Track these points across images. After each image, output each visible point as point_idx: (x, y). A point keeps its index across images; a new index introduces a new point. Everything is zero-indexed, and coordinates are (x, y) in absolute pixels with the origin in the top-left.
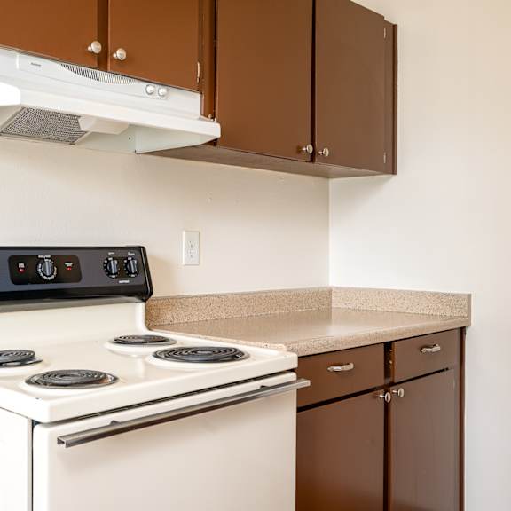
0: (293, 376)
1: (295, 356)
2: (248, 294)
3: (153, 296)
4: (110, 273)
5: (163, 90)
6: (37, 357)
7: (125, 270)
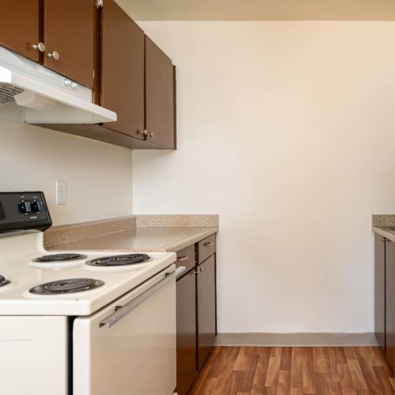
3: (52, 226)
4: (24, 211)
5: (74, 85)
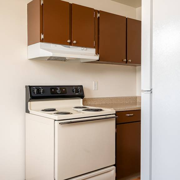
0: (114, 115)
1: (115, 111)
2: (111, 98)
4: (73, 92)
5: (85, 49)
6: (56, 110)
7: (77, 91)
